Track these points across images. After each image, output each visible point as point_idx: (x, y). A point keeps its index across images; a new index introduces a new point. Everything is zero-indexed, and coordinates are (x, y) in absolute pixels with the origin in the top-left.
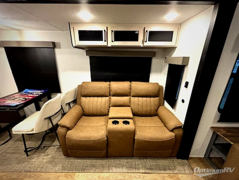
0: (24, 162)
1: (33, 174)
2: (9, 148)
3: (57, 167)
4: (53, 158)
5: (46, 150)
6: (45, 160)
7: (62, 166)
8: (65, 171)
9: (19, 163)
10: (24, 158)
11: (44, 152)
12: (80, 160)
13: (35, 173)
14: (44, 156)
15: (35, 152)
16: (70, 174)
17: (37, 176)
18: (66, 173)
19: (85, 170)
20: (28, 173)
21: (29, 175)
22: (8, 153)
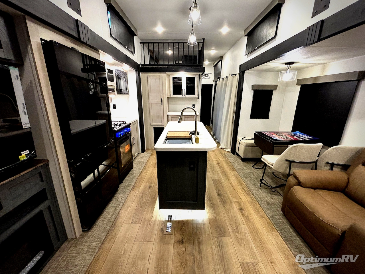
0: (256, 187)
1: (254, 198)
2: (256, 173)
3: (269, 211)
4: (273, 204)
5: (274, 194)
6: (266, 199)
7: (273, 215)
8: (272, 221)
9: (253, 185)
10: (257, 186)
11: (271, 194)
12: (291, 230)
13: (255, 199)
14: (269, 196)
15: (267, 188)
16: (273, 227)
17: (254, 202)
18: (270, 222)
19: (288, 241)
20: (252, 195)
21: (252, 197)
22: (253, 175)
